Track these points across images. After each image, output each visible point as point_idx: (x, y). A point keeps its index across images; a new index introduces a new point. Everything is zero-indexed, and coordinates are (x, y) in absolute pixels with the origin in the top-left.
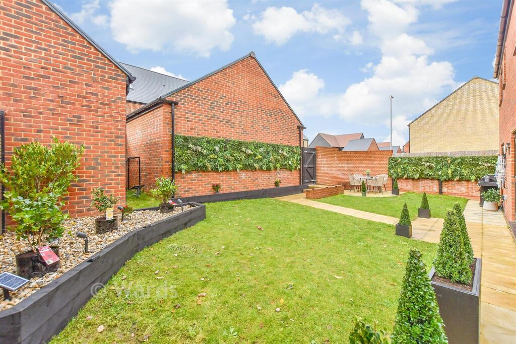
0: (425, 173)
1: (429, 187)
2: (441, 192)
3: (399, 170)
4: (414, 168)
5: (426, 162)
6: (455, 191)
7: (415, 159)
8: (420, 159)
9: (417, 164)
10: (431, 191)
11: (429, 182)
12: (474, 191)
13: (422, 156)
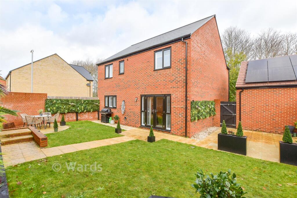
0: (71, 109)
1: (71, 117)
2: (77, 120)
3: (54, 108)
4: (65, 106)
5: (71, 102)
6: (83, 118)
7: (65, 100)
8: (68, 101)
9: (66, 104)
10: (72, 119)
11: (71, 114)
12: (91, 117)
13: (69, 99)
